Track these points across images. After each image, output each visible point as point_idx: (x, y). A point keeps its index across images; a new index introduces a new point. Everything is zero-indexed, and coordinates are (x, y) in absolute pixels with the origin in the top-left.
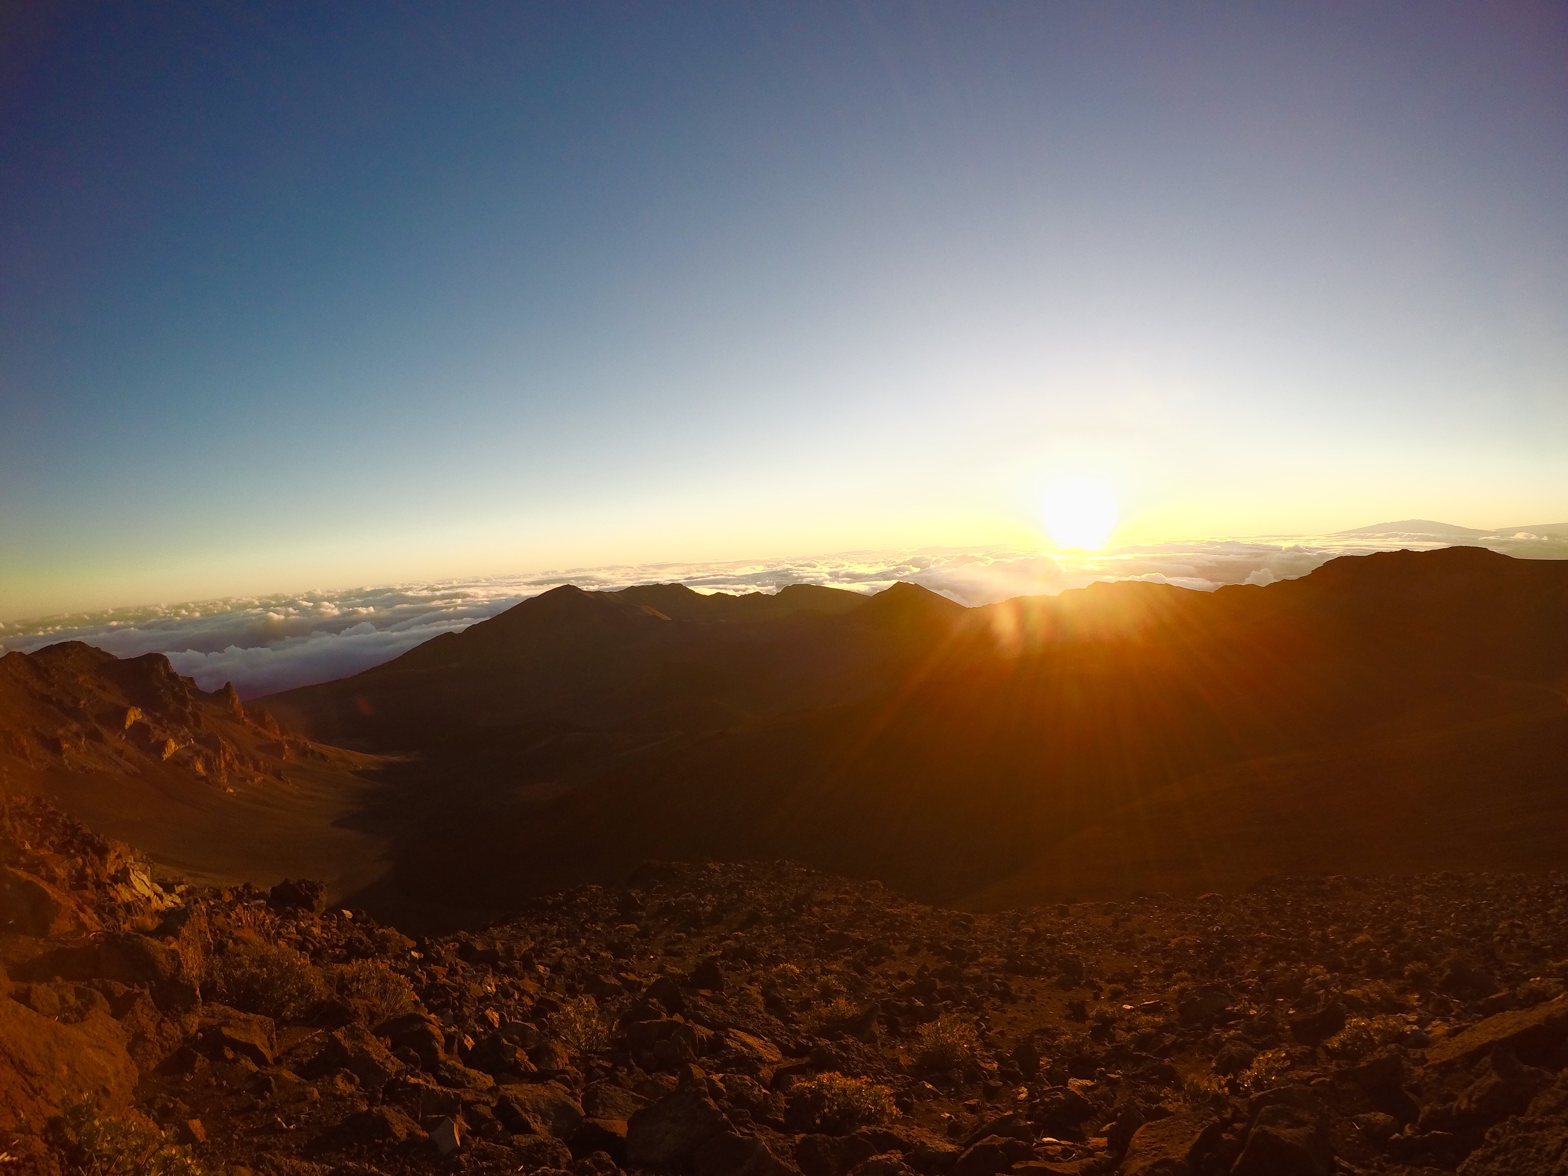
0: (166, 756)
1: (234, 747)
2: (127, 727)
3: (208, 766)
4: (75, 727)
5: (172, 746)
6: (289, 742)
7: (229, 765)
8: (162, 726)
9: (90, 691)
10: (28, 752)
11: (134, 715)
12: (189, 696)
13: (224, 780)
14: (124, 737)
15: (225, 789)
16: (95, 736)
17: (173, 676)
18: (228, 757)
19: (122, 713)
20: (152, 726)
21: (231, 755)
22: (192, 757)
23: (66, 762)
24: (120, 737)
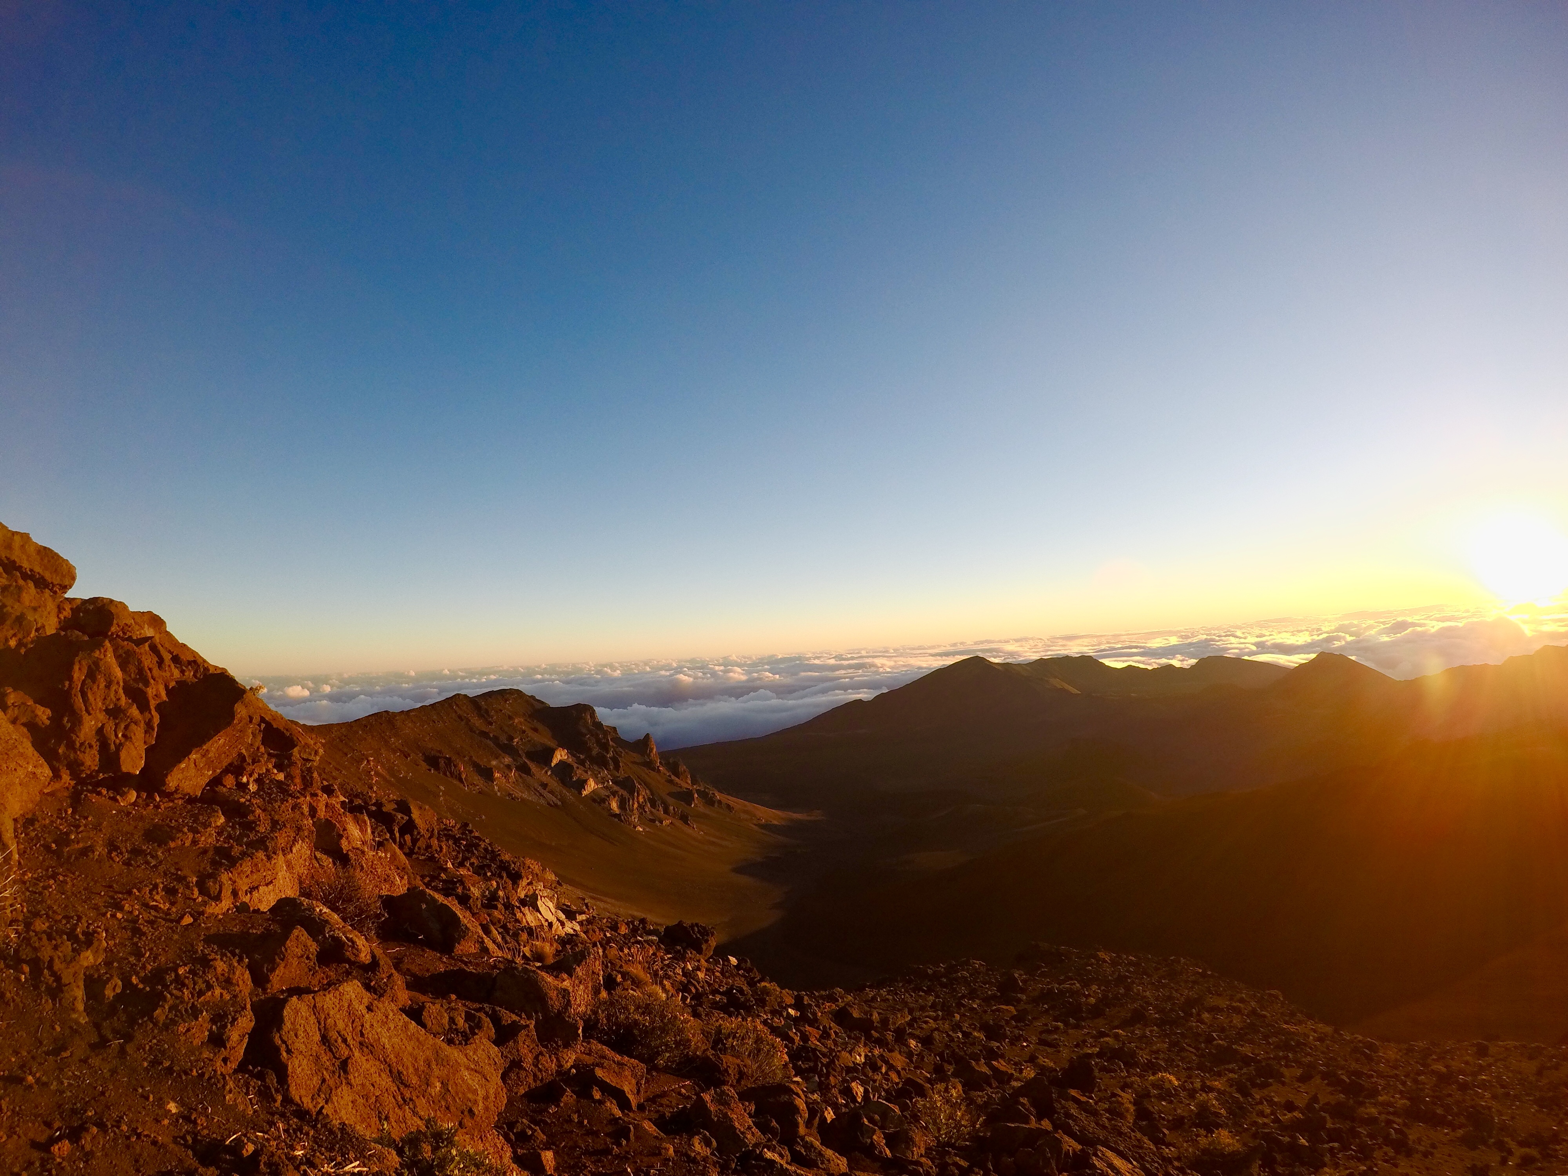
0: (584, 793)
1: (647, 791)
2: (553, 765)
3: (622, 805)
4: (507, 760)
5: (591, 785)
6: (698, 791)
7: (641, 807)
8: (584, 766)
9: (524, 732)
10: (464, 776)
11: (560, 755)
12: (611, 743)
13: (635, 819)
14: (549, 773)
15: (635, 827)
16: (524, 769)
17: (599, 725)
18: (641, 800)
19: (551, 752)
20: (575, 765)
21: (644, 797)
22: (608, 797)
23: (496, 788)
24: (546, 772)
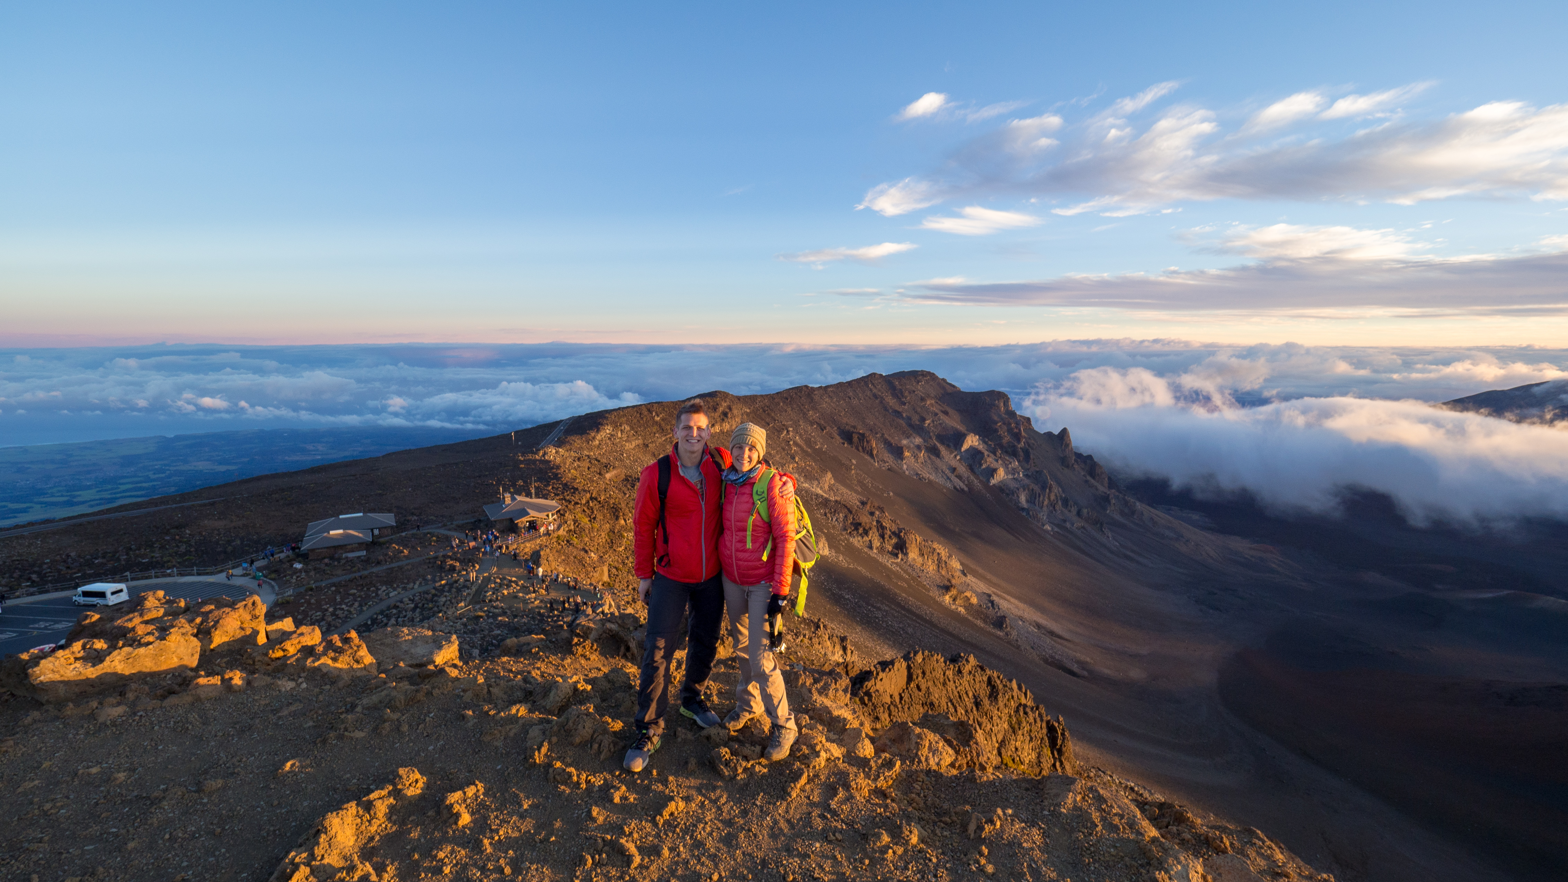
0: (993, 482)
1: (1060, 489)
2: (963, 449)
3: (1031, 500)
4: (918, 440)
5: (1001, 475)
7: (1053, 505)
8: (995, 455)
9: (936, 414)
10: (875, 452)
11: (972, 441)
12: (1023, 433)
13: (1043, 515)
14: (958, 457)
15: (1043, 525)
16: (934, 451)
17: (1012, 414)
18: (1053, 497)
19: (962, 437)
20: (986, 453)
21: (1056, 495)
22: (1018, 489)
23: (905, 467)
24: (955, 456)
